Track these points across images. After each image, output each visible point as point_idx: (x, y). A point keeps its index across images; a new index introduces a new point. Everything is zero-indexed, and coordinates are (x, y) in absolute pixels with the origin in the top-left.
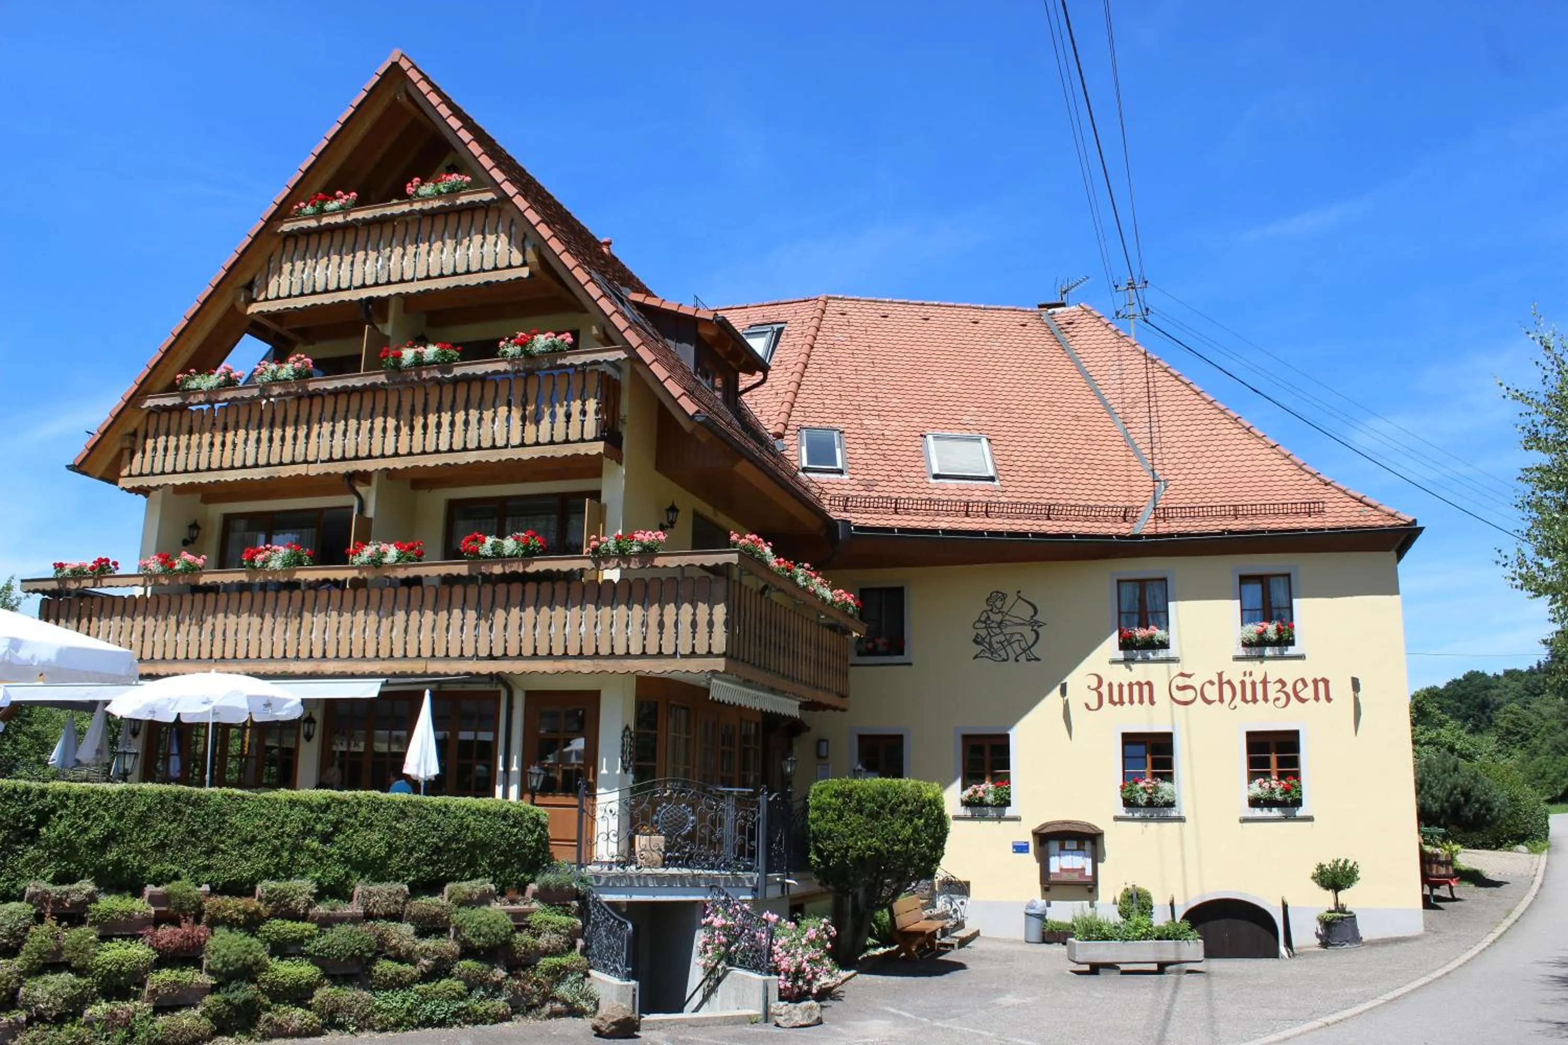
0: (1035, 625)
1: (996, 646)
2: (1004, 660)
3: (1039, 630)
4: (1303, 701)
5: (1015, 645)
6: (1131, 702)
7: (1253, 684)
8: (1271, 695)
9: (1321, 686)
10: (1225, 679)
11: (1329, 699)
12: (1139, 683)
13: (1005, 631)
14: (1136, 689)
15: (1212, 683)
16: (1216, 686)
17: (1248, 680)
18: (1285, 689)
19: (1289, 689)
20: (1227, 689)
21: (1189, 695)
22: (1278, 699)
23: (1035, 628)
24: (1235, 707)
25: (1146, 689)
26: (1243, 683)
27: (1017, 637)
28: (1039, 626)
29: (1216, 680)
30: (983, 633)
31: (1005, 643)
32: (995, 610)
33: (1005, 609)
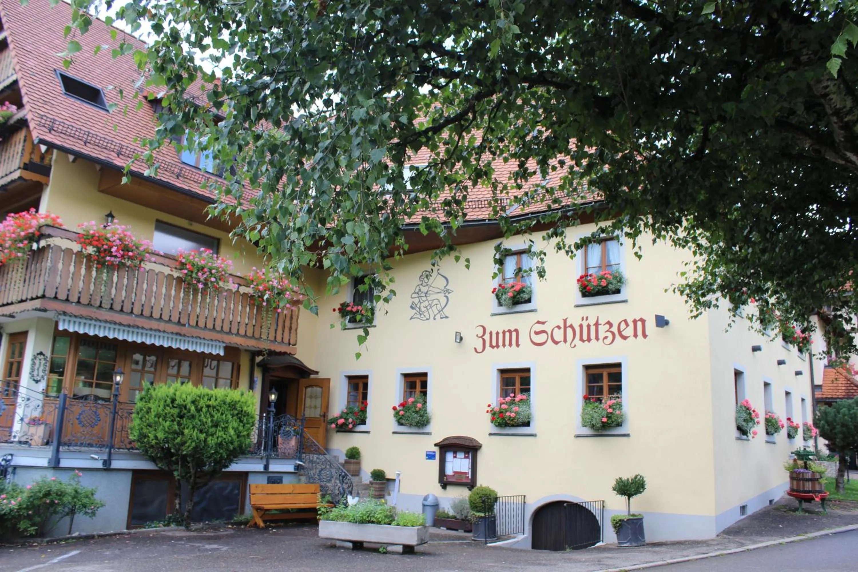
0: (446, 291)
1: (423, 309)
2: (427, 319)
3: (449, 296)
4: (625, 338)
5: (434, 308)
6: (504, 345)
7: (589, 326)
8: (602, 334)
9: (639, 324)
10: (568, 324)
11: (645, 336)
12: (510, 331)
13: (429, 298)
14: (507, 335)
15: (559, 327)
16: (562, 329)
17: (585, 324)
18: (611, 330)
19: (615, 329)
20: (569, 331)
21: (542, 338)
22: (606, 338)
23: (447, 294)
24: (575, 346)
25: (514, 334)
26: (581, 326)
27: (436, 302)
28: (449, 293)
29: (562, 325)
30: (416, 301)
31: (429, 307)
32: (424, 284)
33: (429, 283)
